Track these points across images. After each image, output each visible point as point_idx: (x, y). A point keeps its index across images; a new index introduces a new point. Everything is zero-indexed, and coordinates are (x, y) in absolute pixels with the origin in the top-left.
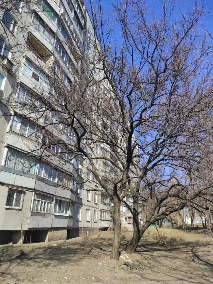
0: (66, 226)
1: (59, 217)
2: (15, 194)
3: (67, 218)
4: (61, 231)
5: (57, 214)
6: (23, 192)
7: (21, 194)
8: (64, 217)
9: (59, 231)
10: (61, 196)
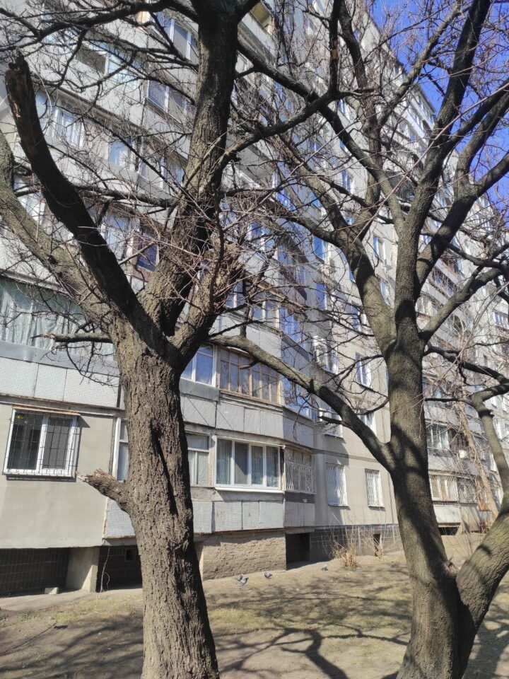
0: (280, 525)
1: (244, 498)
2: (44, 428)
3: (280, 498)
4: (260, 542)
5: (233, 487)
6: (74, 422)
7: (69, 426)
8: (267, 498)
9: (249, 544)
10: (241, 430)
